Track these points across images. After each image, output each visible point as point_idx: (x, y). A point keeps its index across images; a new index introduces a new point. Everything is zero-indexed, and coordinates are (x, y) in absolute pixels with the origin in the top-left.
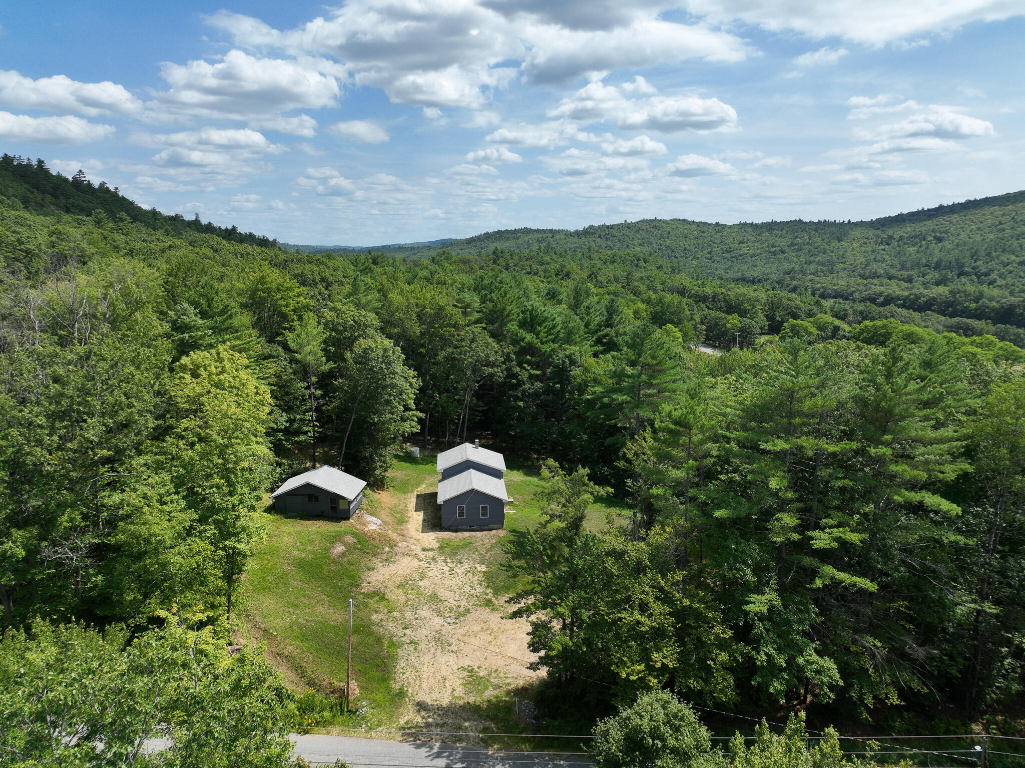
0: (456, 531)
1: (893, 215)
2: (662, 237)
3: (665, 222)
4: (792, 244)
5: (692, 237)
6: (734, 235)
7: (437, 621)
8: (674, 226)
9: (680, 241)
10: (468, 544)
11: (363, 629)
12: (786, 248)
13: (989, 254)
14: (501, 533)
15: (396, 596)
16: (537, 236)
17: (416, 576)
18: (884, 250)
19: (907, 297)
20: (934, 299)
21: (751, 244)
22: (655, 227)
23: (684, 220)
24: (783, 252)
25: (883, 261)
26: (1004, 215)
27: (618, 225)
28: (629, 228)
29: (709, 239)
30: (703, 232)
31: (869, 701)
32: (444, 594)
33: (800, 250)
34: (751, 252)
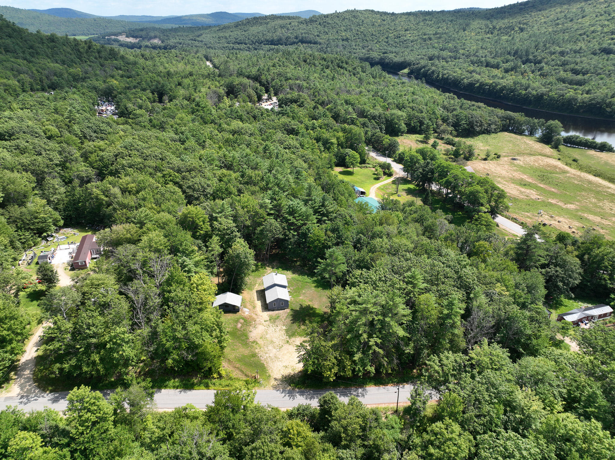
0: (273, 311)
1: (499, 6)
2: (359, 25)
3: (360, 12)
4: (436, 34)
5: (377, 25)
6: (402, 23)
7: (274, 350)
8: (366, 16)
9: (370, 28)
10: (278, 317)
11: (254, 355)
12: (432, 36)
13: (545, 46)
14: (288, 311)
15: (260, 342)
16: (280, 22)
17: (265, 333)
18: (489, 38)
19: (492, 84)
20: (505, 87)
21: (412, 32)
22: (354, 16)
23: (373, 11)
24: (430, 39)
25: (486, 49)
26: (561, 12)
27: (331, 15)
28: (338, 17)
29: (387, 26)
30: (384, 20)
31: (384, 372)
32: (274, 340)
33: (440, 38)
34: (411, 38)
